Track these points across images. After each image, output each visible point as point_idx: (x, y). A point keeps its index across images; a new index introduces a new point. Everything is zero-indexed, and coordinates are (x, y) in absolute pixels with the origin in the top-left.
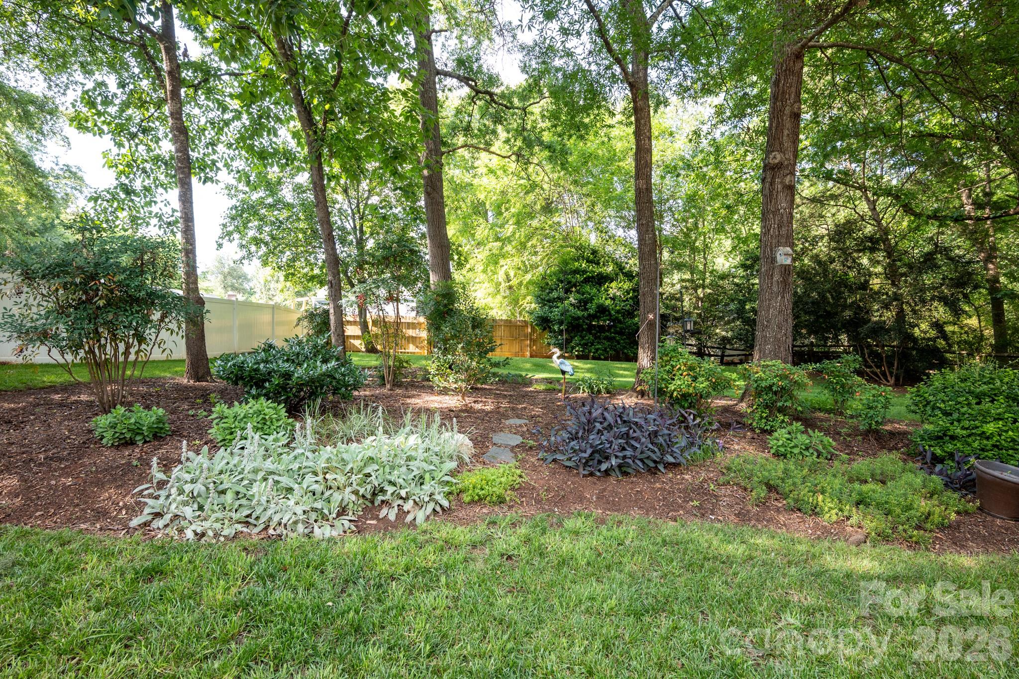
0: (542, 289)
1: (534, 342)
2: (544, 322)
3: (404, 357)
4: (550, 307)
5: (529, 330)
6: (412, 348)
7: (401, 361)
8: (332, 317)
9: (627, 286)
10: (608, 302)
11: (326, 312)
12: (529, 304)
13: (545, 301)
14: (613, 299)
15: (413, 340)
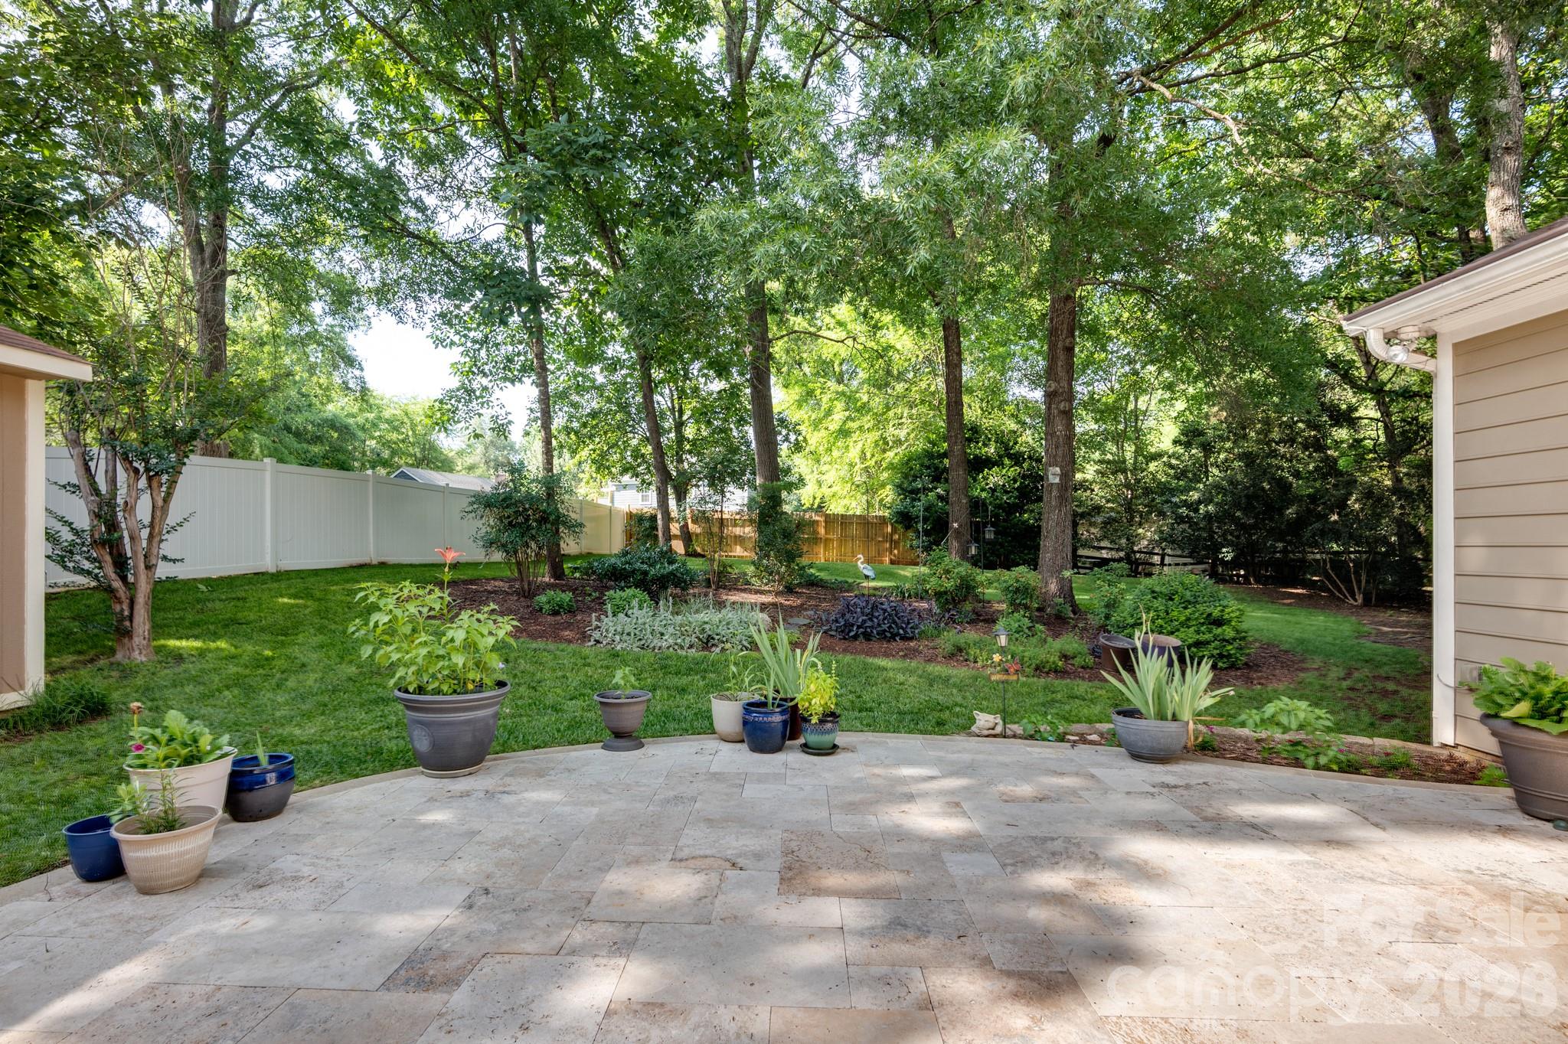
0: (906, 476)
1: (895, 544)
2: (905, 519)
3: (728, 561)
4: (914, 500)
5: (889, 529)
6: (738, 551)
7: (725, 567)
8: (660, 522)
9: (1013, 472)
10: (984, 495)
11: (653, 518)
12: (888, 494)
13: (907, 491)
14: (993, 490)
15: (739, 540)
